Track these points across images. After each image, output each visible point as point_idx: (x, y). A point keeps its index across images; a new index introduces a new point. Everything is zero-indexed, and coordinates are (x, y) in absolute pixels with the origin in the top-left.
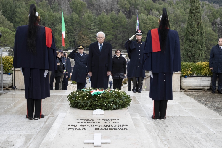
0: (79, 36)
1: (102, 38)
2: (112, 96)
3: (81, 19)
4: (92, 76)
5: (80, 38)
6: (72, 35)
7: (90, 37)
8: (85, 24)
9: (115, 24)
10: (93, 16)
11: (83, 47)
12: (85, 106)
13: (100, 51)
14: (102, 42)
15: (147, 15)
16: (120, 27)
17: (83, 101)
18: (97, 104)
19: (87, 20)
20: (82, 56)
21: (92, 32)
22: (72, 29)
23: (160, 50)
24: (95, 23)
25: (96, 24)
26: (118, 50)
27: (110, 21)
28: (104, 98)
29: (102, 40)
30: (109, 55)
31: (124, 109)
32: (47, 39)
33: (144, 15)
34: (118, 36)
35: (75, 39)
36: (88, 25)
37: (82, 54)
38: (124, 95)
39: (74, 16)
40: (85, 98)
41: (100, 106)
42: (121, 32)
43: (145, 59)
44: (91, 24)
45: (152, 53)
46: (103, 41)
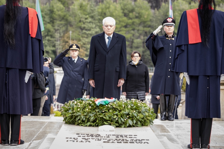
0: (63, 42)
1: (111, 26)
2: (126, 107)
3: (68, 11)
4: (94, 87)
5: (65, 45)
6: (50, 40)
7: (84, 44)
8: (75, 19)
9: (130, 19)
10: (89, 6)
11: (78, 47)
12: (86, 122)
13: (108, 47)
14: (110, 33)
15: (190, 3)
16: (140, 24)
17: (83, 113)
18: (104, 117)
19: (79, 12)
20: (75, 62)
21: (87, 35)
22: (52, 30)
23: (199, 41)
24: (92, 17)
25: (95, 20)
26: (135, 53)
27: (121, 14)
28: (115, 109)
29: (110, 30)
30: (121, 53)
31: (144, 127)
32: (30, 24)
33: (184, 2)
34: (135, 41)
35: (57, 47)
36: (80, 21)
37: (76, 60)
38: (144, 107)
39: (55, 6)
40: (87, 110)
41: (109, 120)
42: (140, 34)
43: (178, 55)
44: (86, 19)
45: (187, 45)
46: (112, 32)
